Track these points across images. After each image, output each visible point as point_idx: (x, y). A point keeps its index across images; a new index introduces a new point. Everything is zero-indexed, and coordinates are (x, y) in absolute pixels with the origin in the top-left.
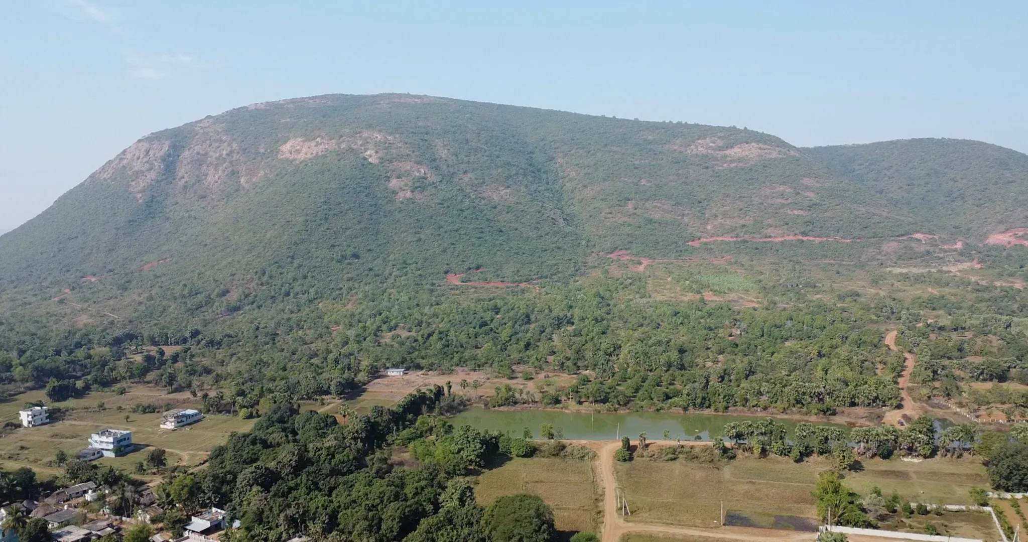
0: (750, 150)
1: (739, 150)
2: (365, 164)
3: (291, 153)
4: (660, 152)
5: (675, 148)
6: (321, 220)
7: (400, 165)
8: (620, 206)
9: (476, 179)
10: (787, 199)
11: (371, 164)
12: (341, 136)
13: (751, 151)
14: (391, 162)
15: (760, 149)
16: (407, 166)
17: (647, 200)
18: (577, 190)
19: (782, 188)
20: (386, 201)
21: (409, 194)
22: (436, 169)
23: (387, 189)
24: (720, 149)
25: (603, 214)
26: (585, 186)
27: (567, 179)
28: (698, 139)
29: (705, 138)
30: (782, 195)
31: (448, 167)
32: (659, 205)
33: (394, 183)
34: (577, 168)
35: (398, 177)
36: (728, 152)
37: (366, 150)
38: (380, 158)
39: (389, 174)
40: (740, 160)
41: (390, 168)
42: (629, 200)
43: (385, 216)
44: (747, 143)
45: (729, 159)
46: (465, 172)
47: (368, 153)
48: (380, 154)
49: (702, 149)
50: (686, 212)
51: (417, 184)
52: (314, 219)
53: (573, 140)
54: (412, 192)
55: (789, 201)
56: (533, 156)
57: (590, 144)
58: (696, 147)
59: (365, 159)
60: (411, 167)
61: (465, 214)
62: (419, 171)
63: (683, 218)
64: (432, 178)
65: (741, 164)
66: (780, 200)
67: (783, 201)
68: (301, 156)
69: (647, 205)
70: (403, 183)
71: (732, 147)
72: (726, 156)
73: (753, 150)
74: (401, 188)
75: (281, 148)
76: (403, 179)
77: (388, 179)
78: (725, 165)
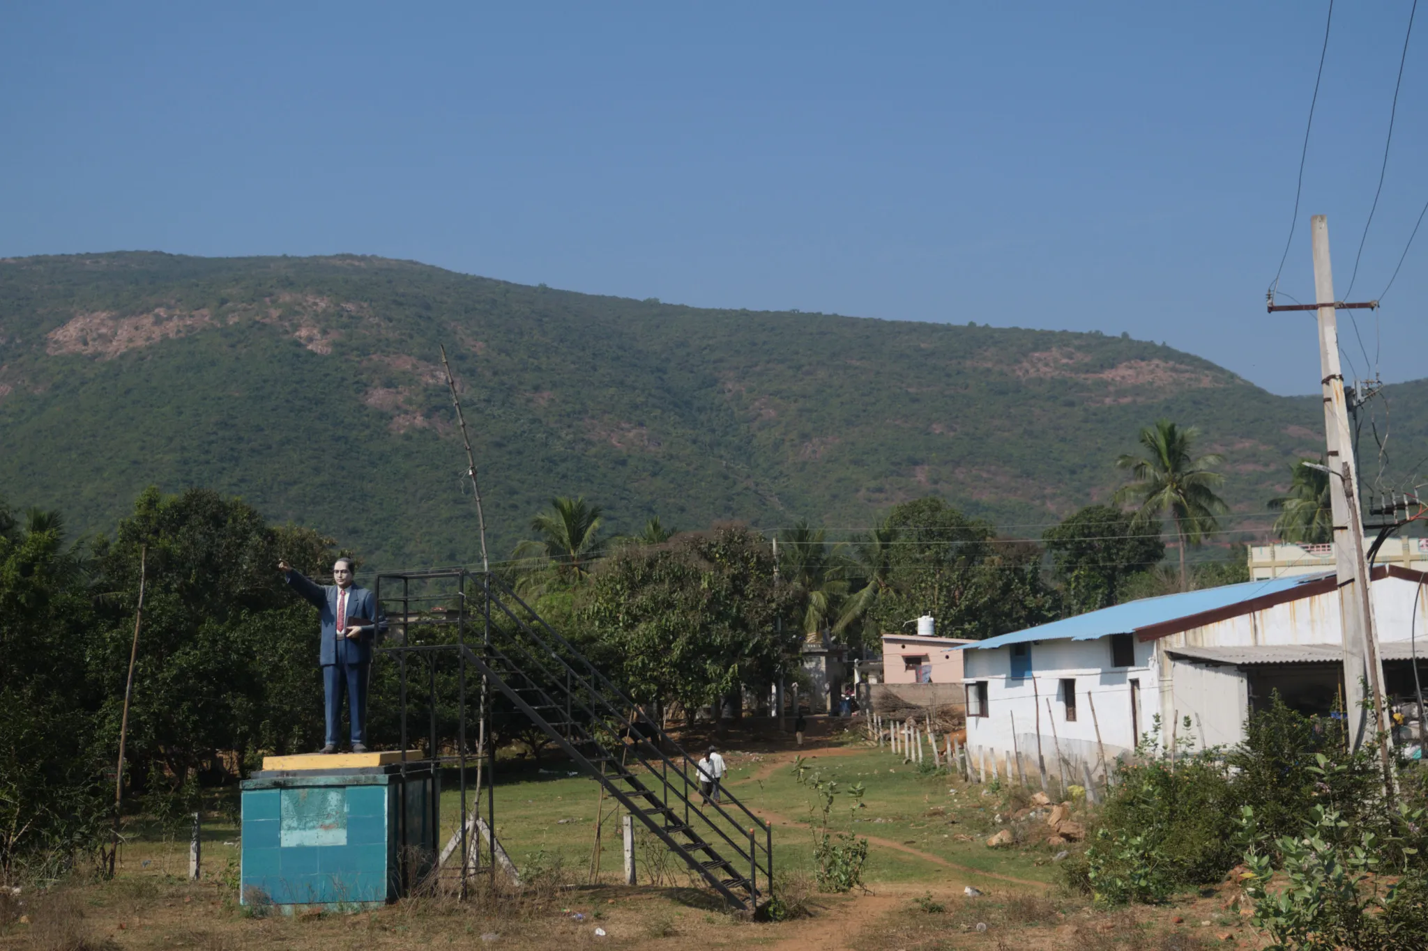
0: (1152, 372)
1: (1130, 372)
2: (299, 355)
3: (86, 343)
4: (958, 373)
5: (989, 365)
6: (222, 460)
7: (387, 360)
8: (899, 475)
9: (564, 401)
10: (1267, 465)
11: (313, 354)
12: (224, 302)
13: (1157, 374)
14: (364, 352)
15: (1174, 370)
16: (404, 364)
17: (957, 464)
18: (788, 444)
19: (1247, 444)
20: (367, 432)
21: (419, 421)
22: (472, 375)
23: (364, 407)
24: (1088, 369)
25: (863, 492)
26: (805, 437)
27: (757, 423)
28: (1035, 349)
29: (1048, 349)
30: (1253, 457)
31: (495, 374)
32: (985, 475)
33: (378, 397)
34: (777, 400)
35: (389, 384)
36: (1107, 375)
37: (297, 327)
38: (335, 344)
39: (364, 377)
40: (1137, 390)
41: (365, 364)
42: (916, 463)
43: (373, 464)
44: (1143, 359)
45: (1112, 389)
46: (537, 388)
47: (303, 333)
48: (334, 336)
49: (1047, 369)
50: (1048, 491)
51: (435, 401)
52: (203, 457)
53: (755, 344)
54: (427, 416)
55: (1272, 468)
56: (665, 377)
57: (797, 353)
58: (1033, 365)
59: (298, 345)
60: (415, 367)
61: (562, 468)
62: (433, 376)
63: (1044, 504)
64: (464, 391)
65: (1140, 400)
66: (1250, 467)
67: (1260, 468)
68: (117, 346)
69: (960, 474)
70: (400, 399)
71: (1113, 366)
72: (1106, 384)
73: (1160, 373)
74: (398, 408)
75: (51, 335)
76: (401, 388)
77: (363, 387)
78: (1108, 401)
